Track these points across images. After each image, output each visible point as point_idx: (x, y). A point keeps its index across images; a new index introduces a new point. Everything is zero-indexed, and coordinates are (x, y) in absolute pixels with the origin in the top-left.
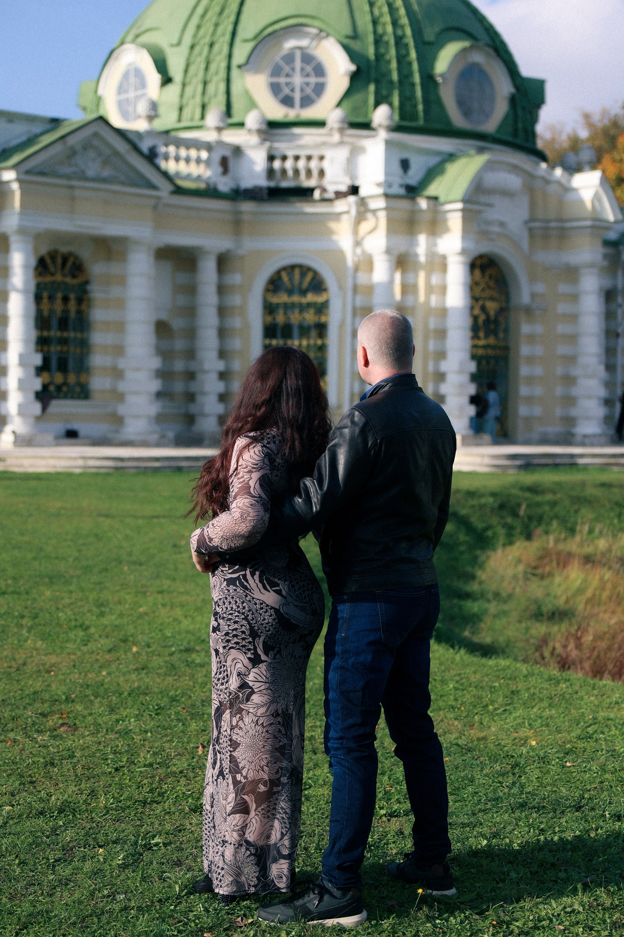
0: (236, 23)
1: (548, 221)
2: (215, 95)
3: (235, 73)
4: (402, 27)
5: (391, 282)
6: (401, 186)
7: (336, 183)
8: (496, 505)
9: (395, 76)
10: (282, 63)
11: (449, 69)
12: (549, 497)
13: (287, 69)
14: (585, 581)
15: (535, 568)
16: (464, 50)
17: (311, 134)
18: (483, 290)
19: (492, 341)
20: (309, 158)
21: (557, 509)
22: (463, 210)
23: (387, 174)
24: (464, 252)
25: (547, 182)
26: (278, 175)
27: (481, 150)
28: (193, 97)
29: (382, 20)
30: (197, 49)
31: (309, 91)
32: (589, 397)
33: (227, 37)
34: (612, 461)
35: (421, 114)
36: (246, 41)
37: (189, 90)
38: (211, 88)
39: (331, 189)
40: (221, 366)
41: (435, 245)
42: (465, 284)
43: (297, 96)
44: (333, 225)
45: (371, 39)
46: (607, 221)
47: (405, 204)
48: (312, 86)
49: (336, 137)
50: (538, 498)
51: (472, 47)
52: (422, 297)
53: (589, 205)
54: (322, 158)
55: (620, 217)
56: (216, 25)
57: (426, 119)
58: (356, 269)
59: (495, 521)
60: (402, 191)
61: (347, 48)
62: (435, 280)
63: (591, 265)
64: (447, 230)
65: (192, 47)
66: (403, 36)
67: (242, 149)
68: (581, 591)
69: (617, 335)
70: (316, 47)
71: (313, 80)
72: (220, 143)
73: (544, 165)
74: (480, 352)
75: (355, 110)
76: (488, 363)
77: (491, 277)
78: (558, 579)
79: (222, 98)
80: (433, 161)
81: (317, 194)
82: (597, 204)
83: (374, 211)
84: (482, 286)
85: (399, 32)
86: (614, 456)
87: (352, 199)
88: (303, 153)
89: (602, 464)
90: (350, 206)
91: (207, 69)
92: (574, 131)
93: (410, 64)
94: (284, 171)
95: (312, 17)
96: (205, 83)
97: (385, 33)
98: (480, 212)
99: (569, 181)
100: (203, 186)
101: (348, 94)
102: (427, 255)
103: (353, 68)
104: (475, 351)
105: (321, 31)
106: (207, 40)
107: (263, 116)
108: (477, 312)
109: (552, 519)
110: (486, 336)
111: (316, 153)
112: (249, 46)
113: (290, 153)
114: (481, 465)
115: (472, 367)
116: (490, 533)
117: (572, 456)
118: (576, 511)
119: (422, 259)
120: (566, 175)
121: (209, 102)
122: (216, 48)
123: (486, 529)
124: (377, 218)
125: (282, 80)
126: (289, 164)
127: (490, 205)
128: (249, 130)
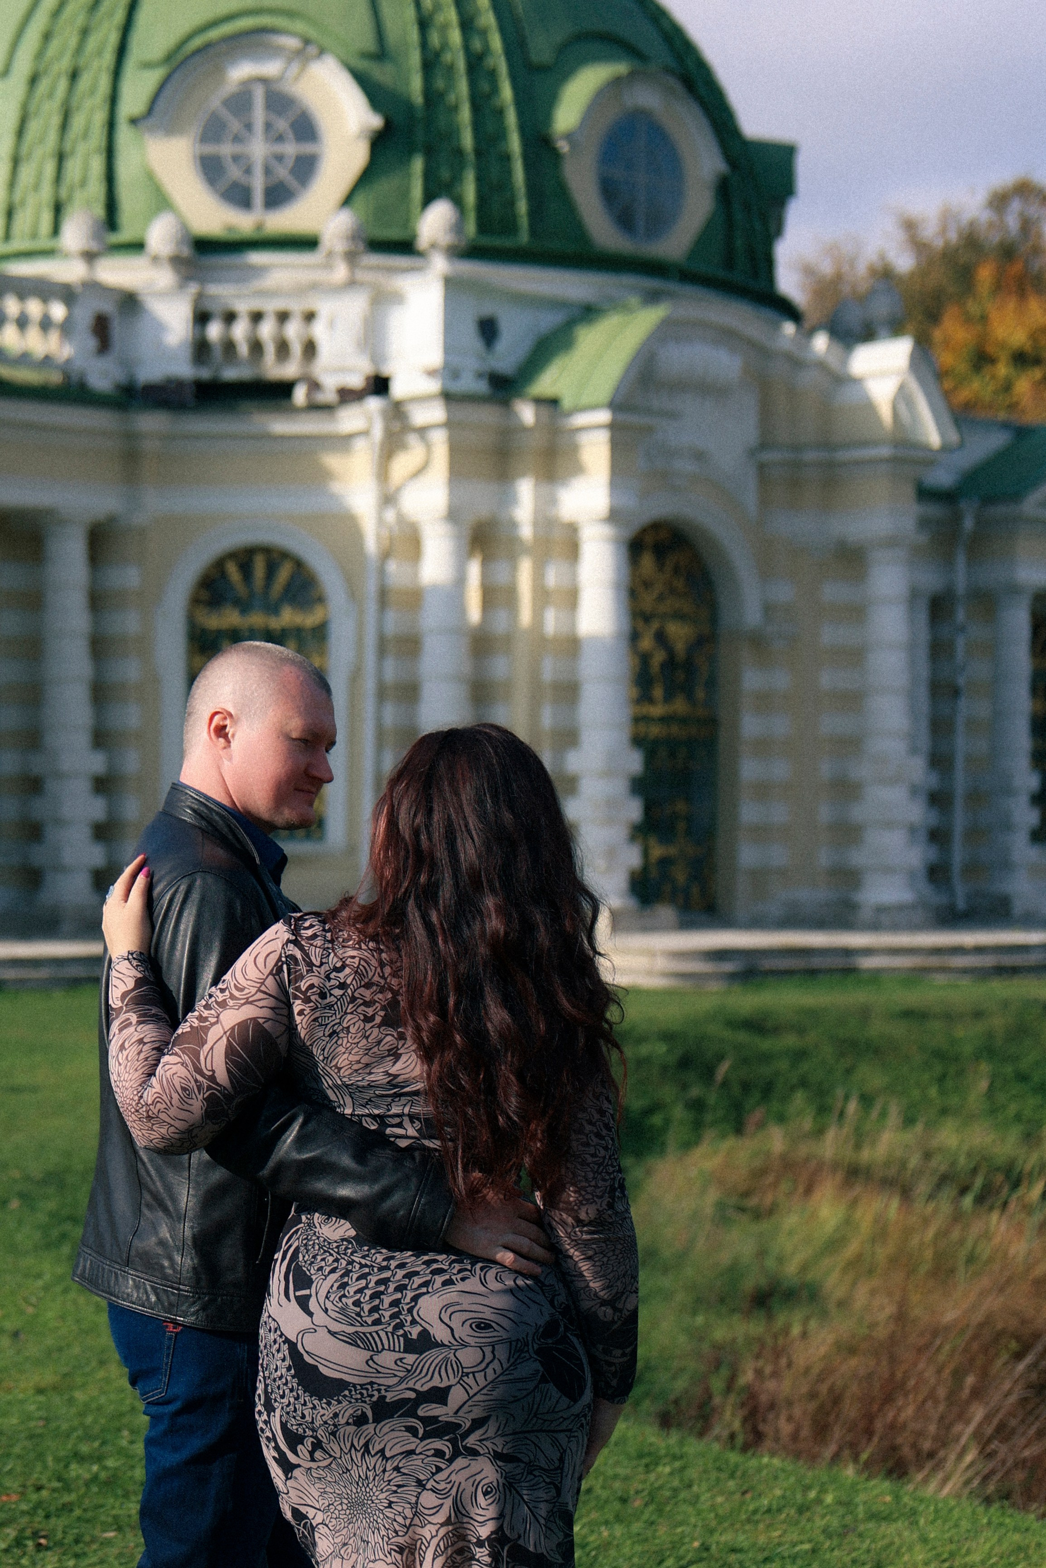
0: (127, 28)
1: (796, 448)
2: (83, 183)
3: (124, 134)
4: (484, 33)
5: (460, 581)
6: (480, 375)
7: (342, 370)
8: (672, 1059)
9: (467, 140)
10: (225, 114)
11: (582, 123)
12: (790, 1041)
13: (235, 125)
14: (848, 1221)
15: (746, 1194)
16: (616, 83)
17: (286, 266)
18: (661, 598)
19: (680, 706)
20: (283, 317)
21: (805, 1067)
22: (613, 427)
23: (449, 348)
24: (614, 516)
25: (796, 363)
26: (218, 353)
27: (652, 298)
28: (37, 187)
29: (440, 18)
30: (43, 86)
31: (283, 173)
32: (889, 825)
33: (108, 58)
34: (934, 961)
35: (524, 222)
36: (147, 65)
37: (26, 174)
38: (73, 168)
39: (331, 382)
40: (96, 763)
41: (553, 501)
42: (617, 586)
43: (258, 184)
44: (332, 461)
45: (415, 58)
46: (926, 448)
47: (488, 415)
48: (290, 163)
49: (340, 272)
50: (766, 1044)
51: (632, 75)
52: (525, 616)
53: (885, 412)
54: (310, 317)
55: (954, 437)
56: (85, 32)
57: (533, 231)
58: (386, 555)
59: (667, 1092)
60: (482, 387)
61: (362, 80)
62: (553, 577)
63: (891, 542)
64: (577, 469)
65: (34, 80)
66: (486, 51)
67: (140, 298)
68: (834, 1244)
69: (956, 693)
70: (297, 79)
71: (291, 149)
72: (93, 286)
73: (789, 328)
74: (655, 731)
75: (381, 213)
76: (672, 755)
77: (676, 570)
78: (791, 1220)
79: (96, 188)
80: (549, 320)
81: (300, 395)
82: (903, 409)
83: (422, 431)
84: (658, 588)
85: (477, 45)
86: (937, 951)
87: (374, 404)
88: (271, 306)
89: (913, 970)
90: (370, 420)
91: (64, 126)
92: (882, 257)
93: (500, 113)
94: (229, 346)
95: (290, 14)
96: (61, 158)
97: (445, 45)
98: (649, 430)
99: (845, 362)
100: (55, 378)
101: (366, 178)
102: (535, 524)
103: (376, 121)
104: (642, 728)
105: (307, 41)
106: (65, 64)
107: (184, 227)
108: (647, 643)
109: (793, 1088)
110: (668, 697)
111: (296, 307)
112: (153, 78)
113: (243, 307)
114: (650, 973)
115: (634, 762)
116: (657, 1120)
117: (848, 952)
118: (849, 1071)
119: (526, 532)
120: (838, 349)
121: (70, 198)
122: (84, 82)
123: (649, 1111)
124: (429, 447)
125: (226, 149)
126: (240, 331)
127: (673, 415)
128: (155, 259)
